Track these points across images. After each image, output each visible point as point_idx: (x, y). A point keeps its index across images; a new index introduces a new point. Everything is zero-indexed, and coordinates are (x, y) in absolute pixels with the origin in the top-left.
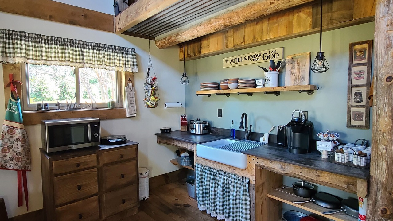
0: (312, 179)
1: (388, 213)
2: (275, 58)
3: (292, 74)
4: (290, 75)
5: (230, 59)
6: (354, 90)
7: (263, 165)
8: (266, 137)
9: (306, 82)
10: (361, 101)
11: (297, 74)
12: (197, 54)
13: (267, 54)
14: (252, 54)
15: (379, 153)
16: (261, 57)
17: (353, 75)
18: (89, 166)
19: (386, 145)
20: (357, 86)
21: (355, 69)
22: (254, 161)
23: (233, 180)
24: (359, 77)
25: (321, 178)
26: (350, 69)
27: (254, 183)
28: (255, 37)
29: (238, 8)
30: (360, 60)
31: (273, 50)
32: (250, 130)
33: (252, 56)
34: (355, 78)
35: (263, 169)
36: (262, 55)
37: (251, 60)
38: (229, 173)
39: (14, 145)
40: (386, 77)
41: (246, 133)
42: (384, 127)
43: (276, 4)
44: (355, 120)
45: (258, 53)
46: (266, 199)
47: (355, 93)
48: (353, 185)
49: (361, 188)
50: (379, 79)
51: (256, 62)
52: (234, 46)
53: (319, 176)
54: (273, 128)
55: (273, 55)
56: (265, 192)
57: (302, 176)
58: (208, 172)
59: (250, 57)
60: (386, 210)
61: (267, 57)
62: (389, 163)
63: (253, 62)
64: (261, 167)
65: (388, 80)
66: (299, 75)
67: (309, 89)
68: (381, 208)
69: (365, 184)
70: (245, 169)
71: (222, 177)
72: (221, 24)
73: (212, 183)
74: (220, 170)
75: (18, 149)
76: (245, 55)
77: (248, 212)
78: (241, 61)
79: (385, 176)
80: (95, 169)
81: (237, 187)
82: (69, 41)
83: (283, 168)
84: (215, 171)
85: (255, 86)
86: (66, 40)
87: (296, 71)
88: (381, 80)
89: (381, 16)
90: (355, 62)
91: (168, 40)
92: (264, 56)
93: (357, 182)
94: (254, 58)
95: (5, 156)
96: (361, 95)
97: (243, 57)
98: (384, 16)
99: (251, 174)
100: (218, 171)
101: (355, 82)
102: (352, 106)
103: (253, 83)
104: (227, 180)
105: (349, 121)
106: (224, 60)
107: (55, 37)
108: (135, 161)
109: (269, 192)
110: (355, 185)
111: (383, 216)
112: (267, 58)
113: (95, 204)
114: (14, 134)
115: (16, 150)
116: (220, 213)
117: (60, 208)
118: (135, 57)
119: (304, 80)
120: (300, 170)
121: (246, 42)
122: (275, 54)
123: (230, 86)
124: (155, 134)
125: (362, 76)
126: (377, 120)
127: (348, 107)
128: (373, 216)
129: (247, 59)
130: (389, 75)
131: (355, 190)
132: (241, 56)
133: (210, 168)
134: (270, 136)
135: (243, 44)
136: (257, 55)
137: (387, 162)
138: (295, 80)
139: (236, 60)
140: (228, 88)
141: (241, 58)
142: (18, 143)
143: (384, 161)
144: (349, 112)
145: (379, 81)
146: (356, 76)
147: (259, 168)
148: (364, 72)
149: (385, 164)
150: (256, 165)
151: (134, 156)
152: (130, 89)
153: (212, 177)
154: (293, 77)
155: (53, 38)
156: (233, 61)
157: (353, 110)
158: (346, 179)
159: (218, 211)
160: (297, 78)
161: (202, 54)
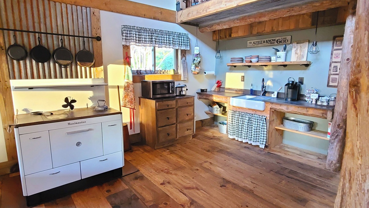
0: (304, 113)
1: (341, 125)
2: (285, 42)
3: (296, 53)
4: (295, 54)
5: (252, 41)
6: (333, 65)
7: (275, 108)
8: (276, 93)
9: (305, 60)
10: (336, 71)
11: (299, 54)
12: (227, 37)
13: (280, 39)
14: (269, 39)
15: (340, 97)
16: (276, 41)
17: (334, 55)
18: (172, 107)
19: (343, 93)
20: (335, 62)
21: (335, 52)
22: (270, 106)
23: (255, 118)
24: (337, 57)
25: (309, 112)
26: (332, 52)
27: (269, 118)
28: (272, 28)
29: (266, 11)
30: (339, 47)
31: (284, 37)
32: (265, 90)
33: (269, 40)
34: (334, 58)
35: (275, 110)
36: (276, 40)
37: (268, 43)
38: (253, 114)
39: (130, 94)
40: (347, 58)
41: (262, 92)
42: (343, 84)
43: (291, 12)
44: (332, 82)
45: (274, 39)
46: (274, 129)
47: (334, 66)
48: (325, 114)
49: (329, 115)
50: (343, 59)
51: (272, 44)
52: (257, 33)
53: (308, 111)
54: (280, 88)
55: (284, 40)
56: (274, 125)
57: (298, 112)
58: (238, 114)
59: (268, 41)
60: (340, 124)
61: (280, 41)
62: (344, 102)
63: (270, 45)
64: (274, 109)
65: (348, 60)
66: (300, 55)
67: (306, 63)
68: (338, 124)
69: (332, 113)
70: (264, 111)
71: (248, 117)
72: (253, 20)
73: (241, 121)
74: (246, 113)
75: (131, 96)
76: (264, 40)
77: (265, 135)
78: (261, 43)
79: (341, 108)
80: (175, 109)
81: (257, 122)
82: (155, 30)
83: (287, 109)
84: (243, 113)
85: (270, 61)
86: (153, 30)
87: (298, 51)
88: (344, 60)
89: (348, 26)
90: (335, 48)
91: (210, 28)
92: (278, 41)
93: (327, 113)
94: (271, 42)
95: (126, 100)
96: (337, 68)
97: (263, 40)
98: (349, 27)
99: (267, 114)
100: (245, 113)
101: (334, 60)
102: (331, 74)
103: (269, 58)
104: (251, 118)
105: (328, 83)
106: (248, 42)
107: (148, 29)
108: (193, 107)
109: (276, 126)
110: (326, 114)
111: (338, 128)
112: (280, 43)
113: (174, 129)
114: (129, 87)
115: (130, 97)
116: (245, 139)
117: (160, 128)
118: (188, 39)
119: (304, 58)
120: (297, 109)
121: (266, 31)
122: (285, 40)
123: (253, 60)
124: (197, 93)
125: (339, 56)
126: (341, 81)
127: (329, 75)
128: (334, 129)
129: (266, 42)
130: (348, 58)
131: (326, 117)
132: (261, 40)
133: (240, 112)
134: (278, 93)
135: (264, 32)
136: (273, 40)
137: (343, 101)
138: (298, 58)
139: (257, 43)
140: (251, 62)
141: (261, 41)
142: (131, 93)
143: (342, 101)
144: (329, 77)
145: (343, 60)
146: (336, 56)
147: (272, 110)
148: (340, 54)
149: (342, 102)
150: (270, 108)
151: (193, 104)
152: (184, 61)
153: (240, 117)
154: (297, 56)
155: (147, 29)
156: (255, 43)
157: (331, 76)
158: (322, 111)
159: (243, 137)
160: (299, 56)
161: (232, 37)
